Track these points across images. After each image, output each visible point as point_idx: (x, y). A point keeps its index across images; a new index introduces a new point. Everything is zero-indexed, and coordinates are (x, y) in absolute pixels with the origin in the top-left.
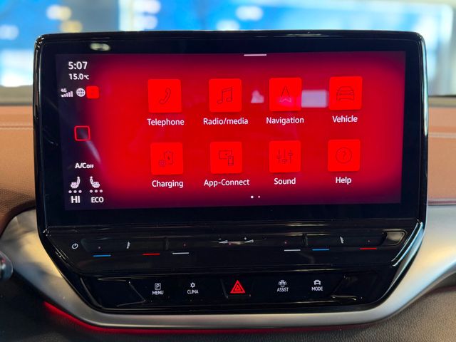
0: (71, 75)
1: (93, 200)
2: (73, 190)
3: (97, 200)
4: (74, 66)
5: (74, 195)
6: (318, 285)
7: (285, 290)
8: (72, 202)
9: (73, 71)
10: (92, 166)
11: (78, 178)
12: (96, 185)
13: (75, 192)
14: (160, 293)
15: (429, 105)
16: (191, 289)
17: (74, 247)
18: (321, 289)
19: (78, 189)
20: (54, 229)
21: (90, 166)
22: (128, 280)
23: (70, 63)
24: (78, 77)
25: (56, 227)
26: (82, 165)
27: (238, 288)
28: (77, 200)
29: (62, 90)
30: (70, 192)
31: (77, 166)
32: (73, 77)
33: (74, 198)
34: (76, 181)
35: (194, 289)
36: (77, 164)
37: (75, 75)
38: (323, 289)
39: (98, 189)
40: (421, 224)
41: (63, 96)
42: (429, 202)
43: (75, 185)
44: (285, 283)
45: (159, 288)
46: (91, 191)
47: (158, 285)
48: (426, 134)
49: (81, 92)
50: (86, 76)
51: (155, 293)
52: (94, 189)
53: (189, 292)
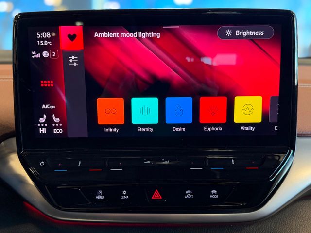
0: (39, 42)
1: (55, 131)
2: (41, 124)
3: (58, 131)
4: (41, 36)
5: (42, 127)
6: (214, 194)
7: (190, 197)
8: (41, 132)
9: (40, 39)
10: (54, 107)
11: (45, 115)
12: (57, 120)
13: (42, 125)
14: (101, 197)
15: (299, 64)
16: (123, 195)
17: (42, 164)
18: (217, 196)
19: (44, 123)
20: (28, 151)
21: (53, 107)
22: (79, 188)
23: (38, 33)
24: (44, 43)
25: (29, 150)
26: (47, 106)
27: (157, 195)
28: (44, 131)
29: (33, 53)
30: (39, 125)
31: (44, 106)
32: (40, 43)
33: (42, 129)
34: (43, 117)
35: (125, 195)
36: (44, 105)
37: (41, 42)
38: (218, 196)
39: (59, 123)
40: (292, 150)
41: (33, 57)
42: (298, 135)
43: (42, 120)
44: (190, 192)
45: (100, 194)
46: (54, 125)
47: (99, 192)
48: (296, 85)
49: (46, 54)
50: (49, 43)
51: (98, 197)
52: (55, 123)
53: (122, 197)
